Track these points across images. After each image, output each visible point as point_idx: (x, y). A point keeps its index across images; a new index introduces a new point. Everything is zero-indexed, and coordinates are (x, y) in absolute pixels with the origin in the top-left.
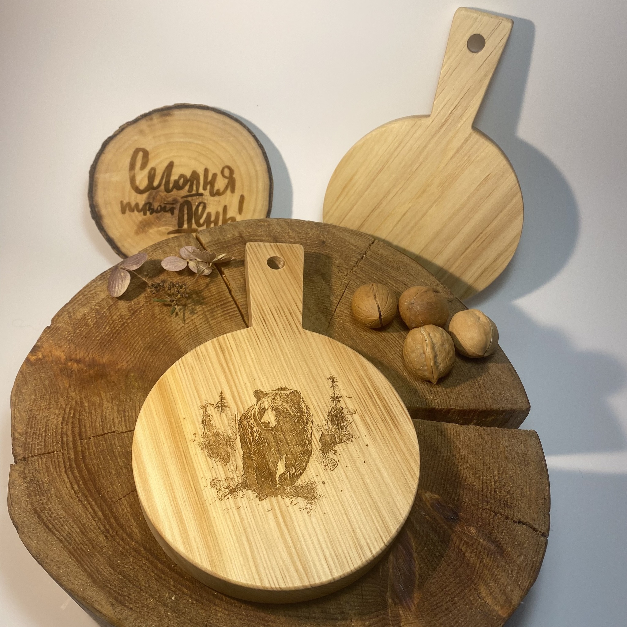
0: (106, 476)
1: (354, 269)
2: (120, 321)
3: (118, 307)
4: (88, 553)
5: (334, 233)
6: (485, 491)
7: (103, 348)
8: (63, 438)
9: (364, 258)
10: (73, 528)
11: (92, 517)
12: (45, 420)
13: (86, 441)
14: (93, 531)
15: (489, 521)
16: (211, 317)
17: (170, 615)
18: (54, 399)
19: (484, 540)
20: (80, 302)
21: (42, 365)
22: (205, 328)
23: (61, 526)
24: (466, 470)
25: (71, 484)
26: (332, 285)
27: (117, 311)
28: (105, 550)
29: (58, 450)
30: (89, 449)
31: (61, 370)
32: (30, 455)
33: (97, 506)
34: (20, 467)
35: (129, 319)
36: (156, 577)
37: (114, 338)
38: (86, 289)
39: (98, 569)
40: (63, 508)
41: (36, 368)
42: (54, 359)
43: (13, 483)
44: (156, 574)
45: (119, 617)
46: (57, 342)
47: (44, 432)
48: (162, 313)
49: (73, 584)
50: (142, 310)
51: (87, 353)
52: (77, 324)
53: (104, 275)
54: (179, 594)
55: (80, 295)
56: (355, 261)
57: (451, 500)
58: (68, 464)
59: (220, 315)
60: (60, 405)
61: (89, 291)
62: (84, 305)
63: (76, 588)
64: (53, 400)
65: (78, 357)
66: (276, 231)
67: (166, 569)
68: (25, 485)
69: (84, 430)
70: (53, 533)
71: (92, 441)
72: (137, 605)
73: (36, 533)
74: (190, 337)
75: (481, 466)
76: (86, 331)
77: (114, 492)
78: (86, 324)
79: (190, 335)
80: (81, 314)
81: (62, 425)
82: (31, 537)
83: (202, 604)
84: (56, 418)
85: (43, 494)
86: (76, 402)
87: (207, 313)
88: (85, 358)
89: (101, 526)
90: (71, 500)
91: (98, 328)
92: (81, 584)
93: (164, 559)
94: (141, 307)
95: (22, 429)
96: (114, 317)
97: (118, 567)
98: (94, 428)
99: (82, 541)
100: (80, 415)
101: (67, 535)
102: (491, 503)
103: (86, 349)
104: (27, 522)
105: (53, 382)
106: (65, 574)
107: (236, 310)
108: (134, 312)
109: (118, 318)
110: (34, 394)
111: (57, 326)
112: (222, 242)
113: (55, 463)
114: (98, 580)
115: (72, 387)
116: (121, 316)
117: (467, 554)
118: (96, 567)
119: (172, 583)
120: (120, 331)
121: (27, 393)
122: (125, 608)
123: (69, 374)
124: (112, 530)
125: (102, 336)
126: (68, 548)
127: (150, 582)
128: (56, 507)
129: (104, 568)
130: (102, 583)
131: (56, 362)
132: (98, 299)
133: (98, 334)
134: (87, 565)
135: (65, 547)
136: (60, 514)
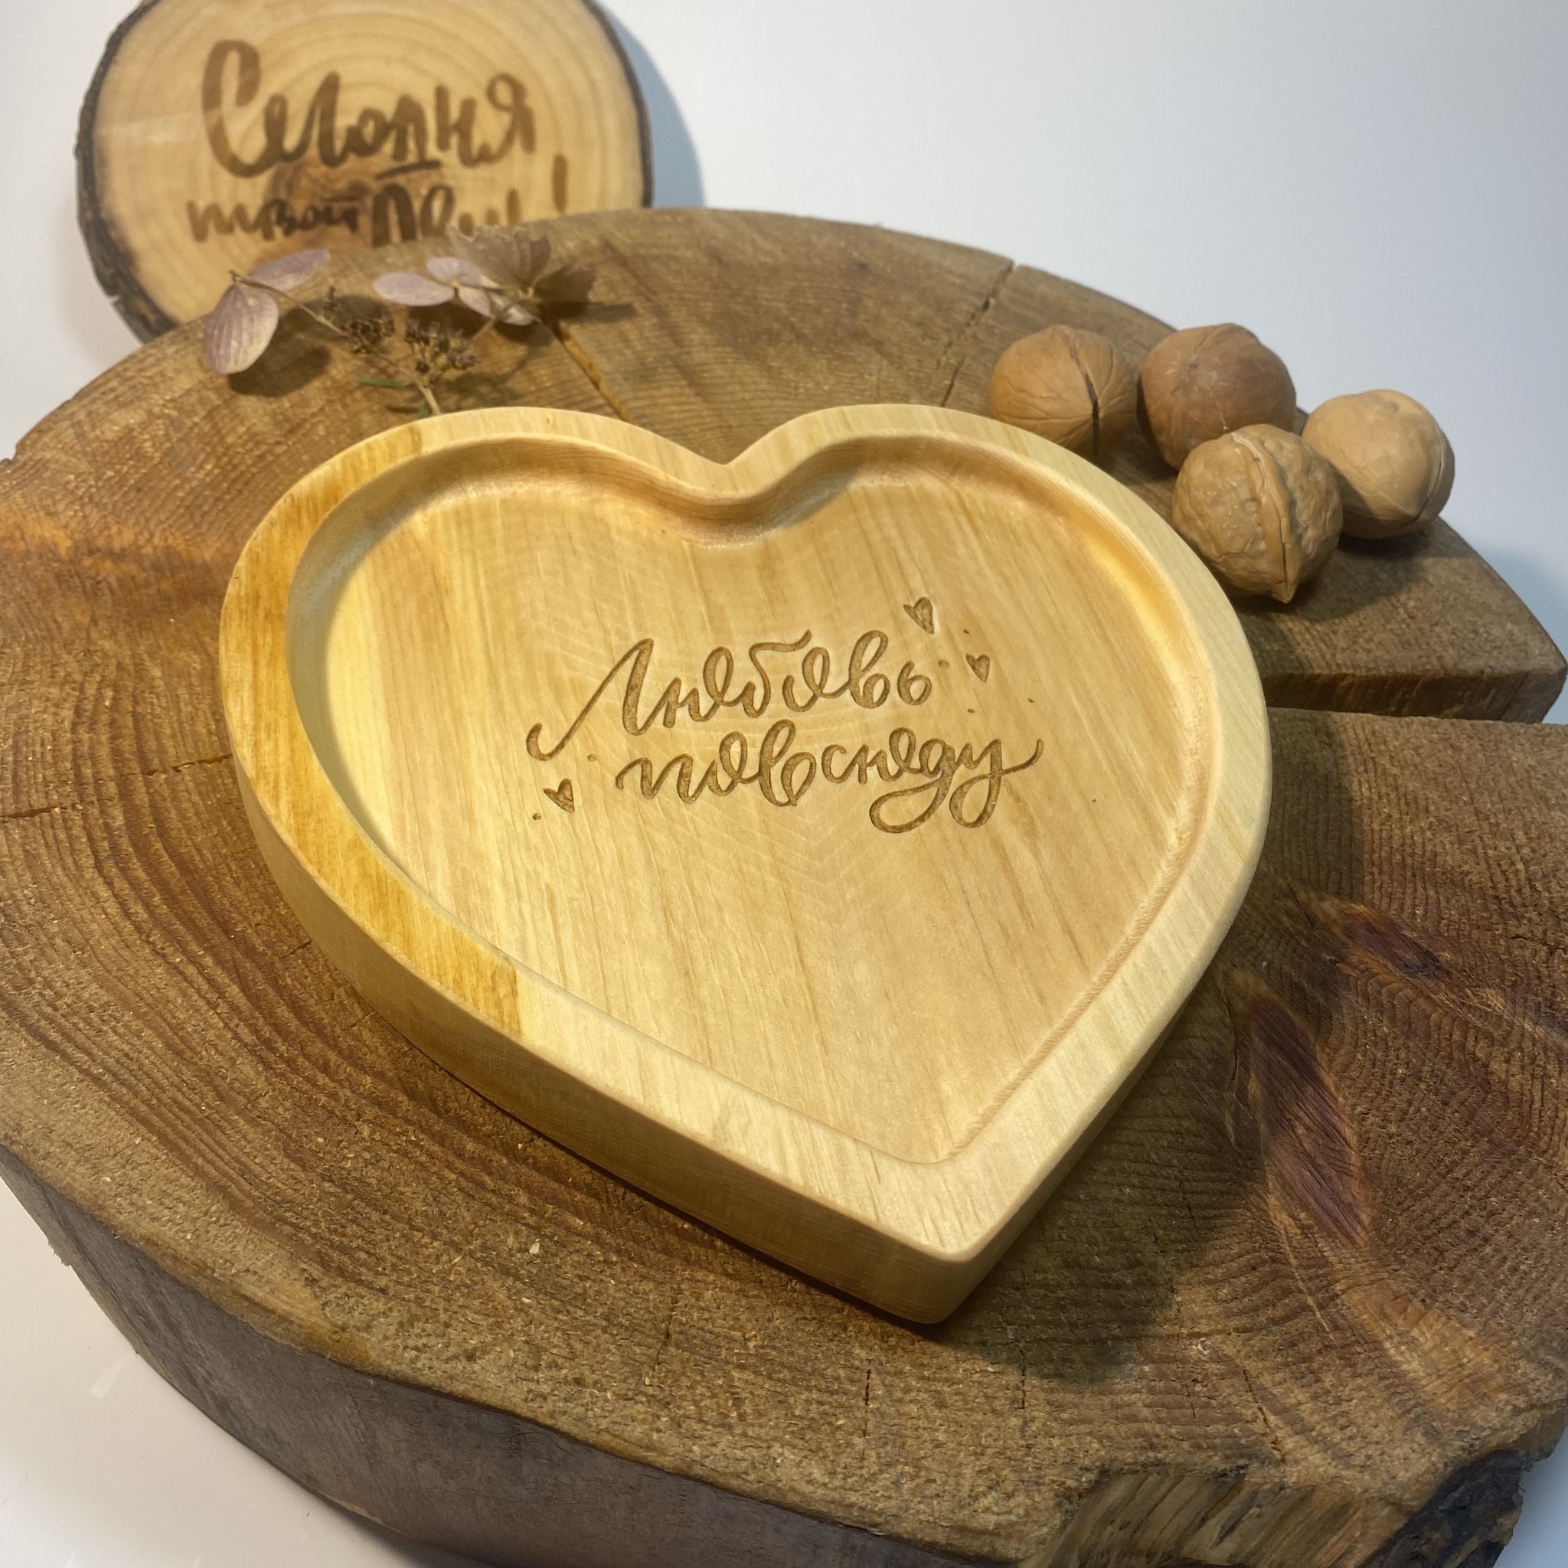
0: (247, 878)
1: (966, 331)
2: (250, 450)
3: (239, 411)
4: (200, 1116)
5: (891, 248)
6: (1501, 886)
7: (197, 521)
8: (83, 769)
9: (992, 306)
10: (140, 1037)
11: (209, 1003)
12: (14, 716)
13: (163, 776)
14: (215, 1046)
15: (1539, 971)
17: (529, 1305)
18: (43, 655)
19: (1536, 1024)
20: (112, 396)
23: (93, 1033)
24: (1428, 834)
25: (122, 904)
27: (236, 421)
28: (264, 1105)
29: (67, 803)
30: (175, 798)
31: (59, 577)
33: (223, 968)
35: (278, 443)
36: (464, 1183)
37: (234, 493)
39: (246, 1166)
40: (96, 978)
42: (33, 549)
44: (462, 1174)
45: (340, 1319)
46: (41, 500)
47: (11, 752)
50: (319, 422)
51: (146, 534)
52: (105, 453)
54: (554, 1233)
55: (108, 381)
56: (968, 312)
57: (1405, 916)
58: (106, 844)
60: (62, 674)
61: (141, 370)
62: (124, 405)
63: (169, 1232)
64: (38, 659)
65: (117, 545)
66: (713, 238)
67: (498, 1157)
69: (152, 744)
70: (65, 1056)
71: (188, 778)
72: (406, 1279)
75: (1470, 820)
76: (137, 472)
77: (279, 925)
78: (139, 455)
80: (116, 428)
81: (74, 730)
83: (643, 1263)
84: (53, 710)
85: (19, 938)
86: (120, 667)
88: (140, 548)
89: (244, 1031)
90: (126, 953)
91: (180, 464)
92: (185, 1218)
93: (484, 1125)
94: (313, 415)
96: (230, 439)
97: (320, 1159)
98: (189, 740)
99: (175, 1079)
100: (136, 703)
101: (117, 1061)
102: (1530, 920)
103: (142, 520)
105: (34, 610)
106: (124, 1189)
108: (293, 428)
109: (241, 442)
111: (38, 457)
113: (57, 841)
114: (249, 1203)
115: (102, 624)
116: (253, 437)
117: (1494, 1066)
118: (238, 1161)
119: (523, 1199)
122: (361, 1290)
123: (88, 588)
124: (285, 1040)
125: (193, 489)
126: (126, 1103)
127: (443, 1198)
128: (67, 975)
129: (266, 1162)
130: (265, 1211)
131: (41, 556)
132: (171, 390)
133: (178, 482)
134: (203, 1155)
135: (115, 1099)
136: (86, 995)
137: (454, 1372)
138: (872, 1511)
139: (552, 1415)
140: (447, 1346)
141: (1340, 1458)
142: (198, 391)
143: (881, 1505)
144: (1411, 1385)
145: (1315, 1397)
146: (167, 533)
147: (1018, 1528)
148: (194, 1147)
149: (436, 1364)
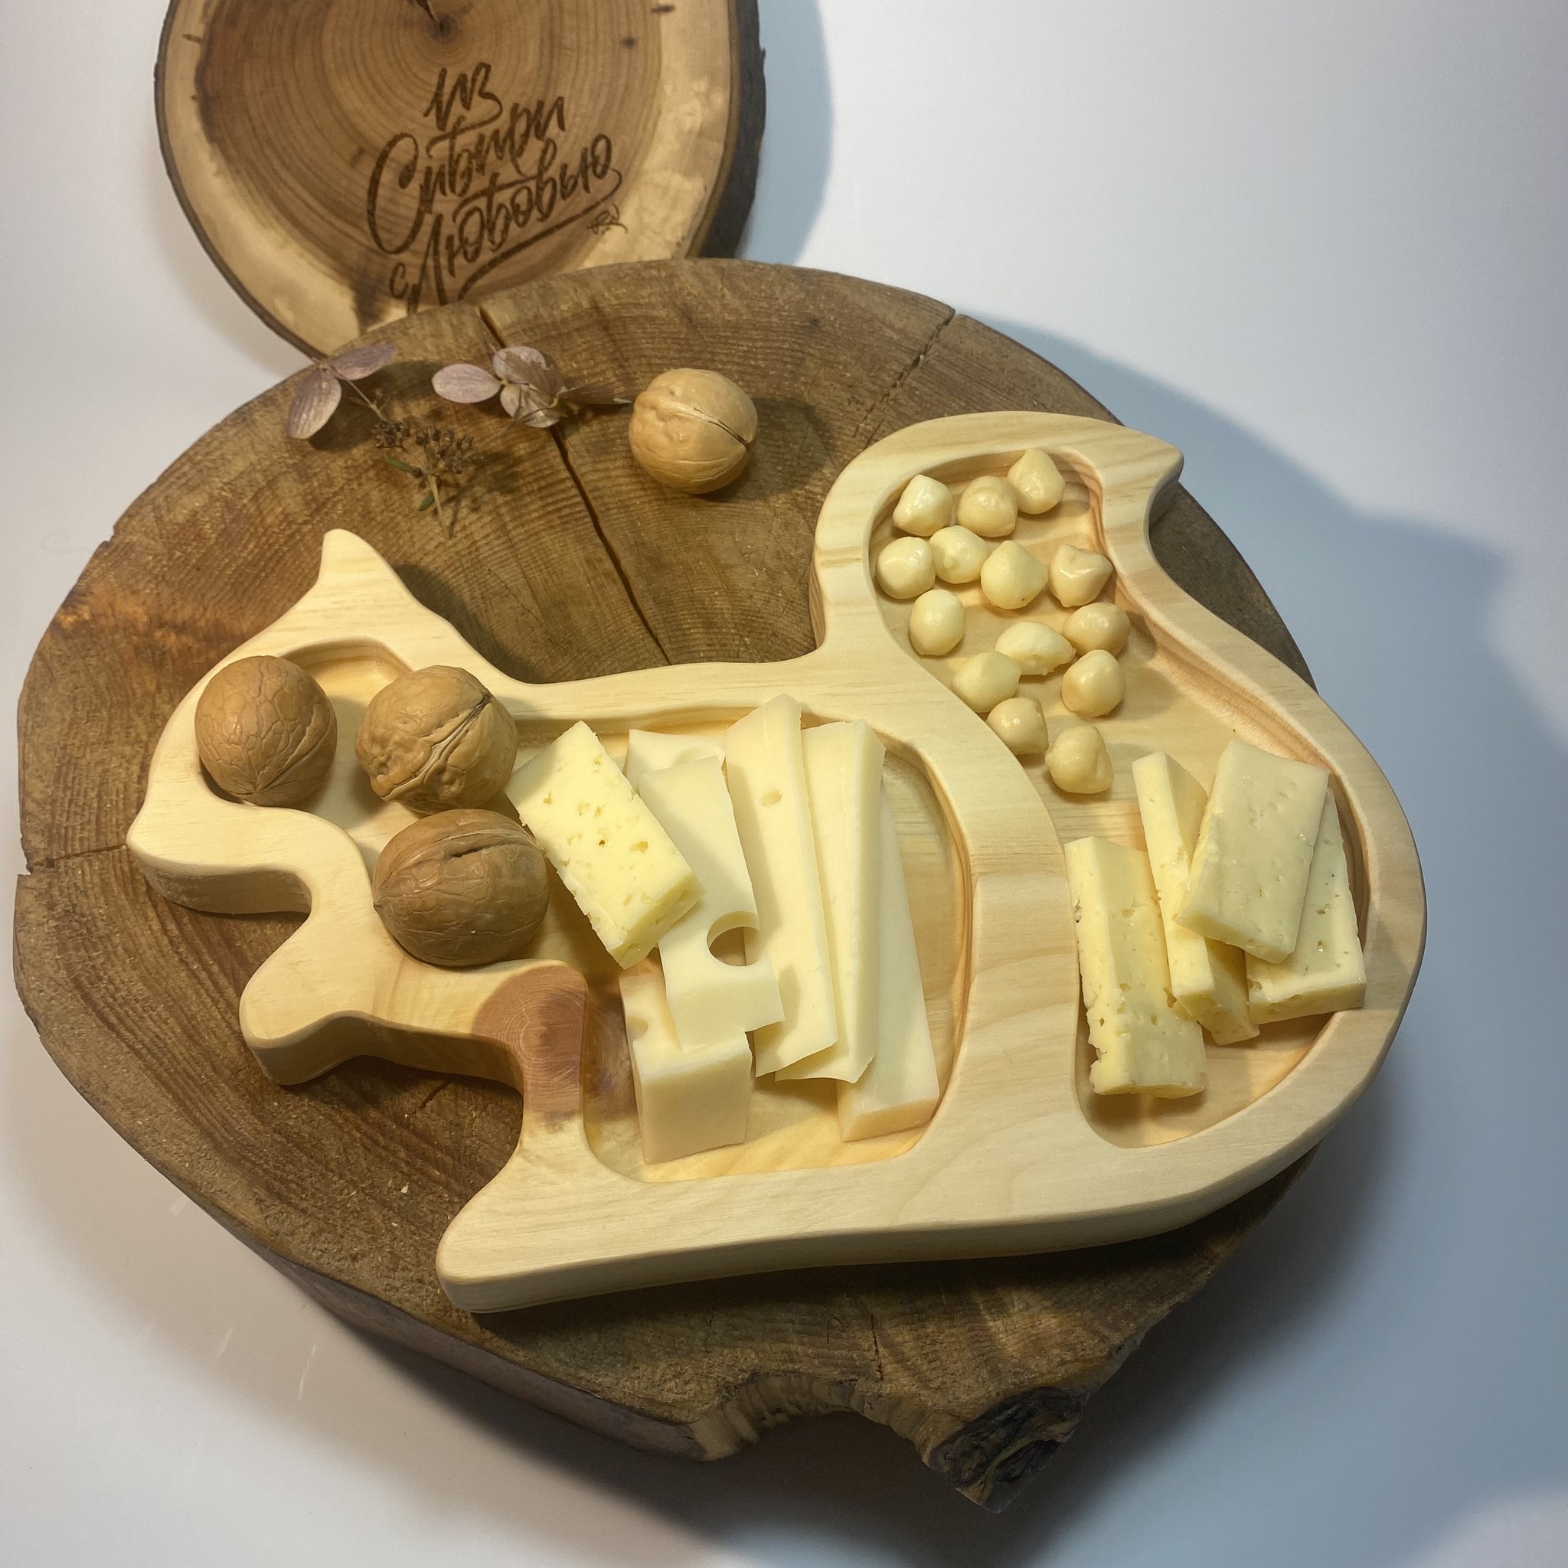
1: (893, 393)
2: (284, 530)
3: (278, 492)
4: (201, 1083)
5: (845, 298)
7: (239, 596)
9: (920, 364)
10: (166, 1024)
11: (213, 1000)
12: (99, 769)
16: (511, 521)
17: (396, 1228)
18: (121, 718)
20: (183, 481)
21: (91, 637)
22: (496, 549)
23: (137, 1019)
25: (162, 923)
26: (831, 437)
27: (276, 501)
28: (242, 1077)
31: (136, 649)
32: (63, 853)
33: (225, 974)
34: (40, 881)
35: (305, 523)
36: (365, 1140)
37: (269, 570)
38: (198, 449)
39: (226, 1120)
40: (142, 979)
41: (76, 645)
42: (120, 623)
43: (23, 919)
44: (365, 1134)
45: (275, 1227)
46: (128, 579)
47: (96, 800)
48: (387, 508)
49: (167, 1152)
51: (202, 609)
52: (176, 535)
53: (243, 413)
54: (419, 1180)
55: (183, 464)
56: (896, 372)
59: (536, 515)
60: (133, 735)
61: (207, 454)
62: (192, 489)
63: (176, 1160)
64: (118, 722)
65: (179, 619)
66: (689, 294)
67: (389, 1123)
68: (52, 923)
70: (118, 1034)
72: (319, 1204)
73: (80, 1035)
74: (460, 569)
76: (198, 552)
77: (265, 944)
78: (200, 537)
79: (458, 564)
80: (185, 511)
81: (138, 783)
82: (68, 1043)
84: (125, 765)
85: (94, 945)
87: (503, 510)
88: (195, 622)
90: (162, 961)
91: (230, 544)
92: (185, 1152)
94: (335, 494)
95: (42, 792)
97: (274, 1117)
99: (187, 1055)
101: (152, 1041)
103: (199, 596)
104: (58, 1009)
105: (118, 679)
106: (149, 1129)
107: (578, 503)
108: (318, 506)
109: (277, 522)
110: (71, 707)
111: (126, 541)
112: (546, 324)
113: (123, 872)
114: (226, 1145)
115: (164, 691)
116: (287, 518)
118: (223, 1117)
119: (403, 1154)
120: (284, 553)
121: (56, 704)
122: (290, 1209)
123: (157, 658)
125: (238, 567)
126: (155, 1071)
127: (350, 1151)
128: (125, 976)
129: (240, 1118)
130: (236, 1151)
131: (125, 630)
132: (229, 473)
133: (227, 560)
134: (200, 1111)
135: (148, 1067)
136: (135, 991)
137: (342, 1268)
138: (594, 1383)
139: (400, 1301)
140: (340, 1250)
141: (922, 1382)
142: (249, 473)
143: (600, 1380)
144: (991, 1338)
145: (918, 1338)
146: (217, 607)
147: (688, 1403)
148: (195, 1104)
149: (331, 1262)
